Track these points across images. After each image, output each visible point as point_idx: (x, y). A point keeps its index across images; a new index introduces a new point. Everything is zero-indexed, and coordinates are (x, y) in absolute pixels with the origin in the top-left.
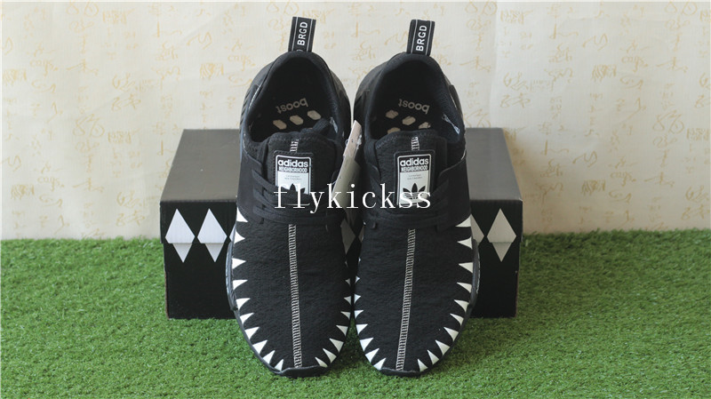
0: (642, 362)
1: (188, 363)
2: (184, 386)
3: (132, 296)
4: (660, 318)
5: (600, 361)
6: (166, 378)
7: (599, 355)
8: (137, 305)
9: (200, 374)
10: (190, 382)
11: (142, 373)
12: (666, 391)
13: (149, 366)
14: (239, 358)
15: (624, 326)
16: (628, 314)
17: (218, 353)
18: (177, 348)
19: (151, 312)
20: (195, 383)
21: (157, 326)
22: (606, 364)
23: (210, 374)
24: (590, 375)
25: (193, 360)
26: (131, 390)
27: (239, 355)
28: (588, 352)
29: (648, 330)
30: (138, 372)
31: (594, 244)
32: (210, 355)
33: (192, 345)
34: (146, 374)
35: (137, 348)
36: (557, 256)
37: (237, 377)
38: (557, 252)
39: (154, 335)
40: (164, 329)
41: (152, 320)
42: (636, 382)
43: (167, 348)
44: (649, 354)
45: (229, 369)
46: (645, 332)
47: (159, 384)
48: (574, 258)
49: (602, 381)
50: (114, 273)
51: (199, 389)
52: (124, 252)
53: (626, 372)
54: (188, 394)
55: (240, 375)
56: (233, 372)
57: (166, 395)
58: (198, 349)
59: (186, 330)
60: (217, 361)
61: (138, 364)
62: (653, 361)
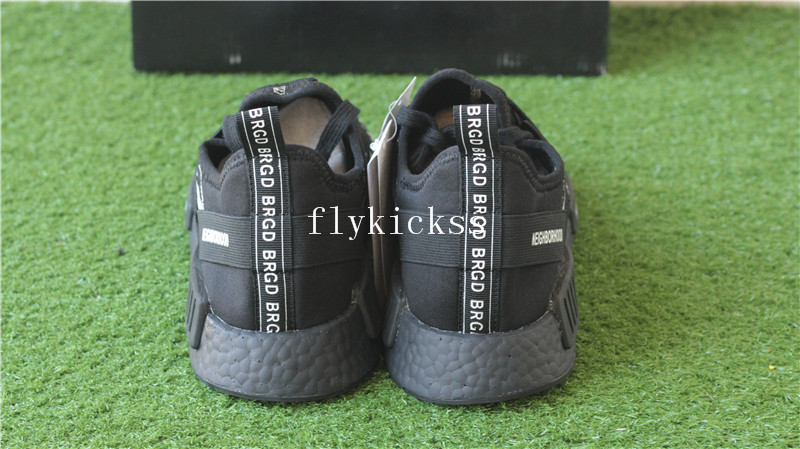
0: (747, 186)
1: (101, 170)
2: (90, 203)
3: (38, 77)
4: (773, 125)
5: (687, 183)
6: (66, 191)
7: (686, 174)
8: (43, 87)
9: (115, 187)
10: (99, 198)
11: (32, 184)
12: (779, 228)
13: (45, 174)
14: (173, 165)
15: (723, 134)
16: (730, 117)
17: (145, 158)
18: (89, 150)
19: (62, 99)
20: (107, 199)
21: (65, 118)
22: (695, 186)
23: (129, 187)
24: (671, 202)
25: (108, 167)
26: (13, 208)
27: (175, 161)
28: (669, 169)
29: (757, 141)
30: (27, 182)
31: (687, 19)
32: (135, 160)
33: (111, 145)
34: (40, 185)
35: (32, 147)
36: (634, 35)
37: (166, 193)
38: (636, 30)
39: (59, 131)
40: (74, 122)
41: (60, 109)
42: (736, 213)
43: (75, 150)
44: (756, 174)
45: (158, 181)
46: (752, 143)
47: (55, 199)
48: (657, 40)
49: (688, 211)
50: (18, 46)
51: (111, 208)
52: (38, 16)
53: (723, 198)
54: (94, 214)
55: (171, 190)
56: (162, 185)
57: (62, 215)
58: (119, 150)
59: (105, 124)
60: (142, 169)
61: (31, 171)
62: (763, 184)
